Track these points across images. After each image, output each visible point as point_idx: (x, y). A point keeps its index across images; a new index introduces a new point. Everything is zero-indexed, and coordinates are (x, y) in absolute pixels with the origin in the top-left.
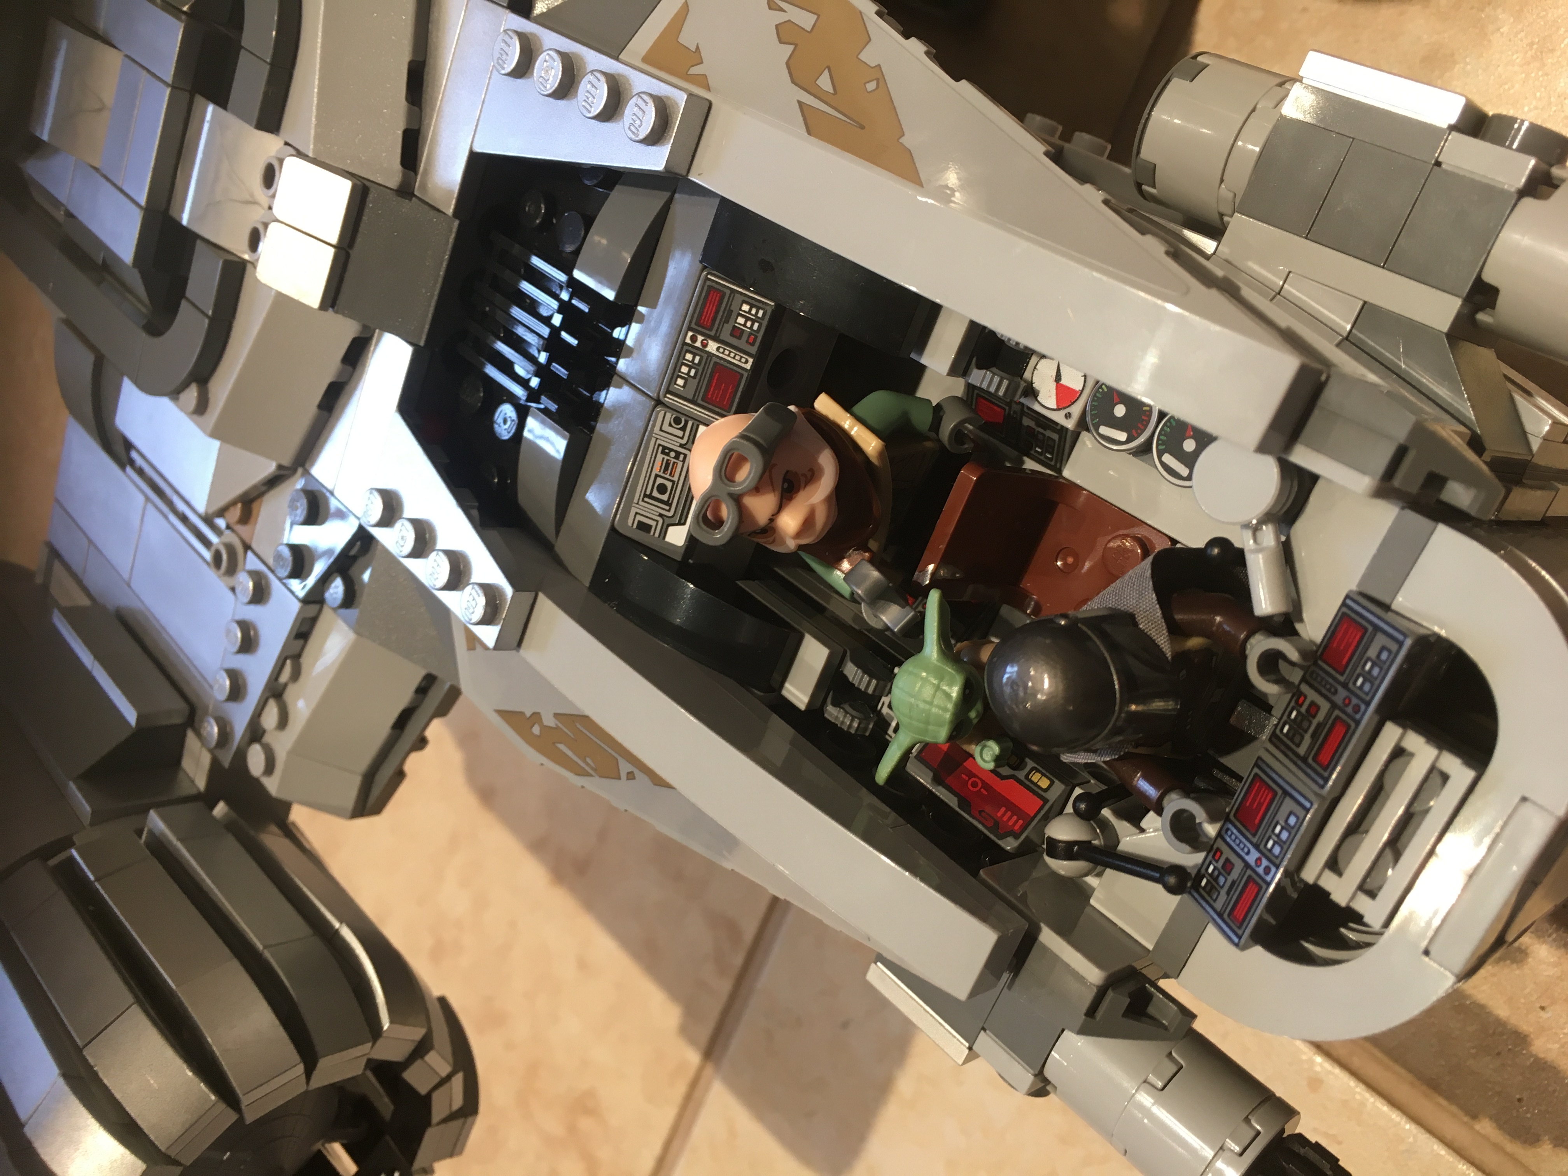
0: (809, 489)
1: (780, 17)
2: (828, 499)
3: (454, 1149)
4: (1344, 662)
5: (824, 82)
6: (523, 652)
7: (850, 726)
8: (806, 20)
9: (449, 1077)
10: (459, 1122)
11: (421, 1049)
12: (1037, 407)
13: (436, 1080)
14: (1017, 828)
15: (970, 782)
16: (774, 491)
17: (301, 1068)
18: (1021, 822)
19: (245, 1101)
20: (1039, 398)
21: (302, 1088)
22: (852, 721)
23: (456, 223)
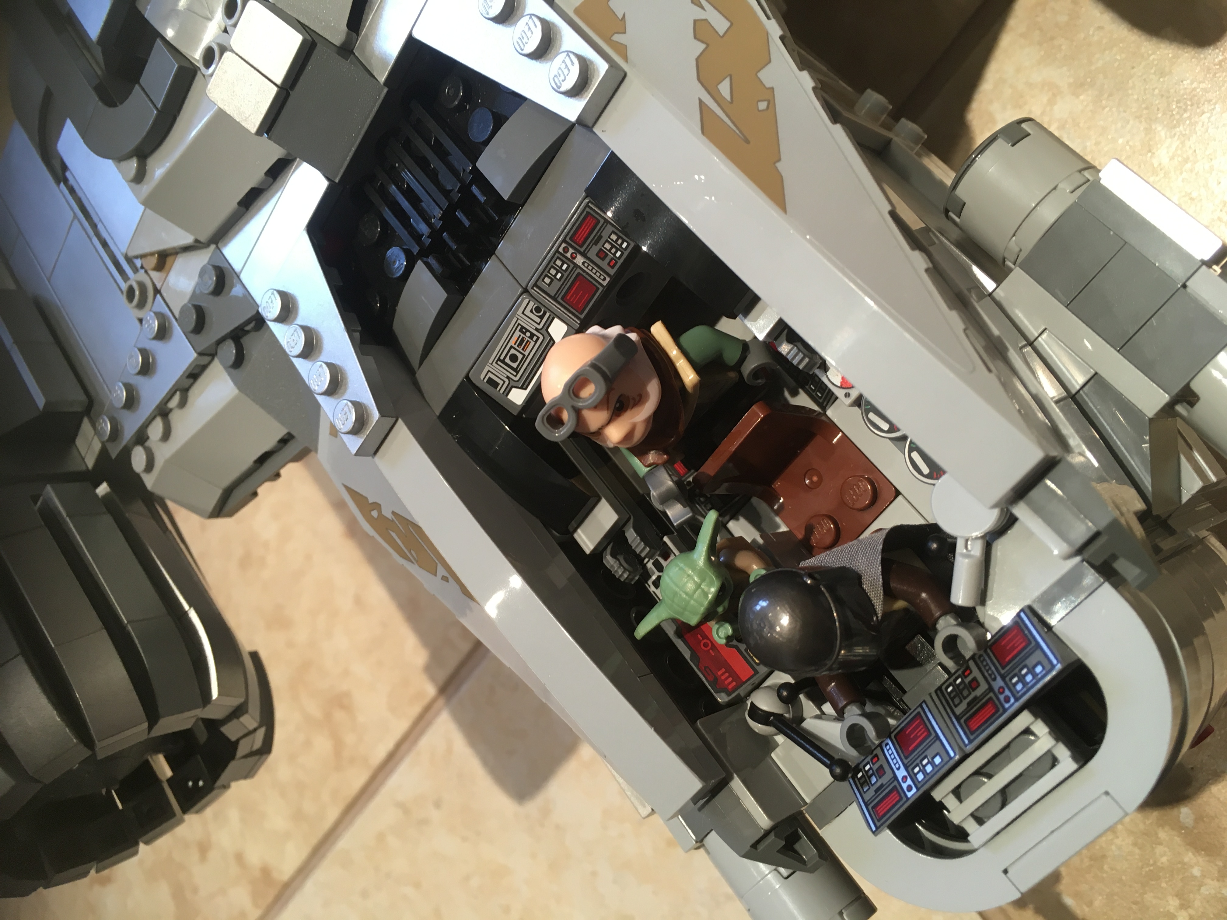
0: (635, 410)
1: (700, 14)
2: (647, 420)
3: (249, 774)
4: (1007, 659)
5: (724, 88)
6: (377, 459)
7: (622, 575)
8: (721, 24)
9: (255, 730)
10: (256, 758)
11: (238, 712)
12: (824, 380)
13: (246, 731)
14: (730, 687)
15: (703, 642)
16: (608, 410)
17: (146, 725)
18: (734, 683)
19: (99, 745)
20: (828, 373)
21: (145, 737)
22: (623, 572)
23: (385, 90)
